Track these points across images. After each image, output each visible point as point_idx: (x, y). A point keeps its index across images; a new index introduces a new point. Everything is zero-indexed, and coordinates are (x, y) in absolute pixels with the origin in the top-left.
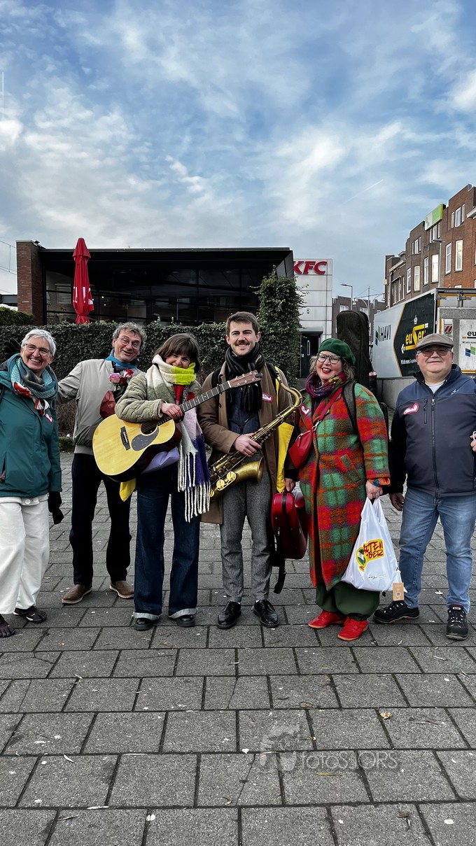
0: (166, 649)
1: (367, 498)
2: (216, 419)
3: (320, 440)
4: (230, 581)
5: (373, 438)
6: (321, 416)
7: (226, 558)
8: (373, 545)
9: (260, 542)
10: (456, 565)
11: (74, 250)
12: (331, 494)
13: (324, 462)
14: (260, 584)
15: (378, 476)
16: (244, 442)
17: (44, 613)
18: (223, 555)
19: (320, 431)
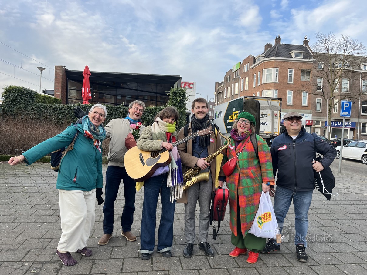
0: (161, 271)
1: (263, 191)
2: (186, 150)
3: (240, 162)
4: (189, 233)
5: (267, 161)
6: (241, 150)
7: (188, 221)
8: (266, 215)
9: (205, 213)
10: (301, 224)
11: (83, 71)
12: (246, 189)
13: (243, 173)
14: (204, 234)
15: (270, 180)
16: (201, 162)
17: (91, 251)
18: (186, 219)
19: (240, 158)
